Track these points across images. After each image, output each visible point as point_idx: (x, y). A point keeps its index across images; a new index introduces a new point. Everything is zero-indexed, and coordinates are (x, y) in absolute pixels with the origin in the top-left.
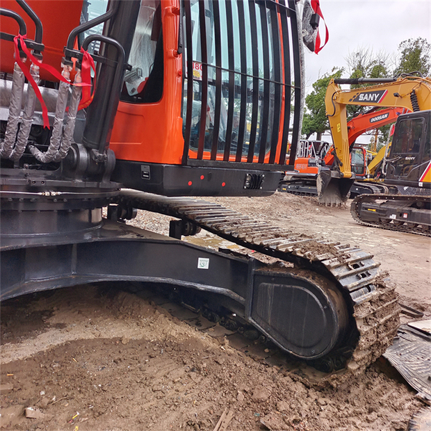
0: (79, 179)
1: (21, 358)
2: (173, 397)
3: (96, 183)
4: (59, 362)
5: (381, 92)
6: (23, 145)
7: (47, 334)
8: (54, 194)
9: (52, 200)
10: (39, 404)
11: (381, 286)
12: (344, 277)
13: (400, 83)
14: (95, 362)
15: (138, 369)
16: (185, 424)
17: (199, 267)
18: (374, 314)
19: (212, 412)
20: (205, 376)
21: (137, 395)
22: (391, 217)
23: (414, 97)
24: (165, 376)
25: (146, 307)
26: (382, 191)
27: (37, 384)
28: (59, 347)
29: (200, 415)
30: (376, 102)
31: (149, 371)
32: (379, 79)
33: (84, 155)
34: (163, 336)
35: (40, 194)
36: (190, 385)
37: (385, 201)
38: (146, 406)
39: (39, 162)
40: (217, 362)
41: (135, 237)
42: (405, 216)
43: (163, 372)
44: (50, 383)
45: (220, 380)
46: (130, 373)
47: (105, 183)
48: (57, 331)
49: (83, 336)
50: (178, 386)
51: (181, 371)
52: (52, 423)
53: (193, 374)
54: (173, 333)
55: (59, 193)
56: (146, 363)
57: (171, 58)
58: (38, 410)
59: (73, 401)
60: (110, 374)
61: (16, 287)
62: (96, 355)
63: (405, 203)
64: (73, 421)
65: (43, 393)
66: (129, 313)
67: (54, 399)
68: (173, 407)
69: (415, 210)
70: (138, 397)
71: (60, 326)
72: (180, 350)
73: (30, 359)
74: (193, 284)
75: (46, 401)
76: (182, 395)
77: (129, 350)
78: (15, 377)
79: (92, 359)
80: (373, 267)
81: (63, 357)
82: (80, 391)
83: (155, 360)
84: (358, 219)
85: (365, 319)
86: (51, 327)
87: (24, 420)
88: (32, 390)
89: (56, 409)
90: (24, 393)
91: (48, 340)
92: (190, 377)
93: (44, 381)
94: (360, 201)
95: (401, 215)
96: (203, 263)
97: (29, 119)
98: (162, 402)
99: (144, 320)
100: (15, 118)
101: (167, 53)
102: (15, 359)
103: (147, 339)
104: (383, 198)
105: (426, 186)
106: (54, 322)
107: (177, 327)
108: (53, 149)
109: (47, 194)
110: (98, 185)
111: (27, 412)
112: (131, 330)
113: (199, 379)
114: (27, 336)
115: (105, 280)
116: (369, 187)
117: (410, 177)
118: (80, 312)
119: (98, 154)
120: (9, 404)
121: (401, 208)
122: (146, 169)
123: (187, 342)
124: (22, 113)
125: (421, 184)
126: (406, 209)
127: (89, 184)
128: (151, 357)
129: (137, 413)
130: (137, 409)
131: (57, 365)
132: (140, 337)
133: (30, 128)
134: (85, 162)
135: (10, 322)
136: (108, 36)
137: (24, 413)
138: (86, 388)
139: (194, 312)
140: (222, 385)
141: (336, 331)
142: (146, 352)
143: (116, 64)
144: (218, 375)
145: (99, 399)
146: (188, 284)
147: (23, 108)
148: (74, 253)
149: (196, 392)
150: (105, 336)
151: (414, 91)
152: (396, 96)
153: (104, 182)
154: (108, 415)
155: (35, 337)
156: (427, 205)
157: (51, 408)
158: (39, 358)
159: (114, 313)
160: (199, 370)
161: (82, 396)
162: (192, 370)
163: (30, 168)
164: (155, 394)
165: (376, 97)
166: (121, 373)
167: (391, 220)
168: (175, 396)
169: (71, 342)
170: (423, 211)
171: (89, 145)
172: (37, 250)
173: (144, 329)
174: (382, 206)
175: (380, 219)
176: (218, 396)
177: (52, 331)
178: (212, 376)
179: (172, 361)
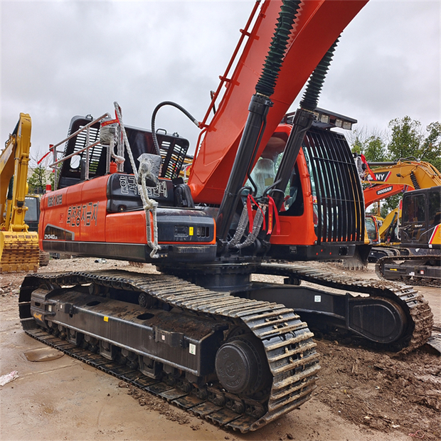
5: (386, 173)
11: (421, 302)
12: (402, 296)
13: (400, 166)
17: (316, 301)
18: (420, 314)
22: (410, 274)
23: (413, 177)
26: (395, 253)
30: (383, 181)
32: (384, 162)
33: (259, 243)
37: (403, 261)
42: (422, 273)
63: (420, 262)
69: (429, 267)
80: (414, 293)
84: (382, 278)
85: (416, 316)
94: (382, 263)
95: (419, 272)
96: (318, 299)
104: (401, 259)
105: (435, 247)
116: (383, 251)
117: (421, 240)
121: (417, 266)
122: (293, 248)
125: (430, 246)
126: (422, 266)
134: (260, 246)
141: (402, 325)
151: (412, 172)
152: (399, 176)
153: (265, 256)
156: (437, 262)
165: (382, 177)
167: (411, 277)
170: (436, 268)
171: (261, 238)
174: (402, 266)
175: (401, 276)
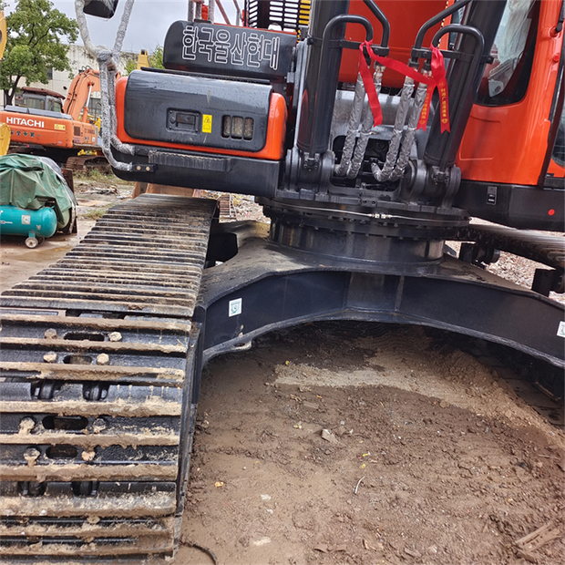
0: (414, 201)
1: (333, 385)
2: (481, 482)
3: (433, 208)
4: (366, 402)
6: (358, 161)
7: (364, 372)
8: (384, 216)
9: (382, 223)
10: (336, 431)
14: (402, 414)
15: (449, 438)
16: (486, 516)
17: (558, 334)
19: (529, 520)
20: (537, 478)
21: (438, 463)
24: (480, 457)
25: (482, 374)
27: (340, 414)
28: (371, 387)
29: (512, 517)
31: (461, 444)
33: (422, 173)
34: (495, 414)
35: (370, 215)
36: (511, 480)
38: (444, 478)
39: (377, 182)
40: (560, 467)
41: (474, 279)
43: (479, 452)
44: (352, 417)
45: (556, 489)
46: (438, 439)
47: (445, 209)
48: (374, 372)
49: (398, 385)
50: (494, 475)
51: (505, 461)
52: (343, 452)
53: (519, 469)
54: (509, 414)
55: (390, 216)
56: (461, 435)
57: (546, 39)
58: (333, 435)
59: (368, 441)
60: (415, 431)
61: (336, 311)
62: (406, 407)
64: (363, 458)
65: (343, 423)
66: (461, 377)
67: (351, 432)
68: (478, 493)
70: (438, 465)
71: (379, 369)
72: (512, 437)
73: (340, 389)
74: (546, 356)
75: (342, 430)
76: (496, 486)
77: (445, 415)
78: (323, 400)
79: (400, 410)
81: (372, 399)
82: (378, 435)
83: (475, 436)
86: (369, 366)
87: (319, 439)
88: (335, 418)
89: (350, 441)
90: (326, 417)
91: (362, 377)
92: (515, 471)
93: (347, 414)
97: (366, 132)
98: (465, 481)
99: (475, 389)
100: (353, 131)
101: (541, 33)
102: (328, 385)
103: (472, 410)
106: (374, 363)
107: (516, 408)
108: (388, 165)
109: (377, 216)
110: (436, 209)
111: (323, 433)
112: (456, 396)
113: (527, 478)
114: (344, 368)
115: (429, 325)
118: (404, 361)
119: (438, 172)
120: (311, 421)
122: (492, 191)
123: (524, 431)
124: (360, 126)
127: (425, 209)
128: (469, 431)
129: (432, 480)
130: (432, 476)
131: (363, 403)
132: (464, 406)
133: (366, 143)
134: (423, 182)
135: (333, 350)
136: (467, 24)
137: (320, 433)
138: (385, 434)
139: (551, 400)
140: (557, 497)
142: (465, 424)
143: (472, 58)
144: (556, 483)
145: (394, 449)
146: (537, 353)
147: (362, 120)
148: (400, 288)
149: (516, 491)
150: (423, 393)
153: (444, 207)
154: (399, 468)
155: (351, 371)
157: (346, 439)
158: (349, 391)
159: (442, 372)
160: (531, 468)
161: (378, 439)
162: (521, 465)
163: (367, 188)
164: (460, 471)
166: (428, 434)
168: (485, 483)
169: (384, 386)
171: (429, 161)
172: (361, 276)
173: (473, 399)
176: (547, 508)
177: (369, 371)
178: (546, 481)
179: (496, 445)
